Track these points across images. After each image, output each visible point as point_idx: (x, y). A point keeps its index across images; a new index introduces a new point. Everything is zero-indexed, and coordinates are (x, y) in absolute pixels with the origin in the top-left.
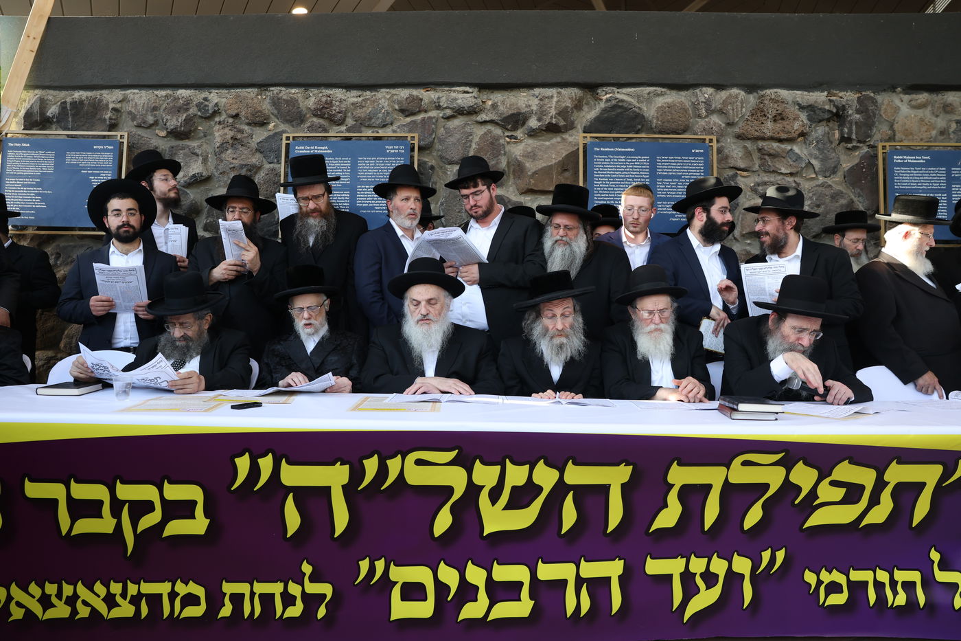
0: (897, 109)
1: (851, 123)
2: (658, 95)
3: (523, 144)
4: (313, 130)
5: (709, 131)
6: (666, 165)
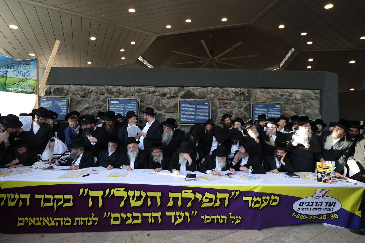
0: (257, 93)
1: (245, 96)
2: (198, 89)
3: (166, 100)
4: (115, 96)
5: (210, 98)
6: (199, 107)
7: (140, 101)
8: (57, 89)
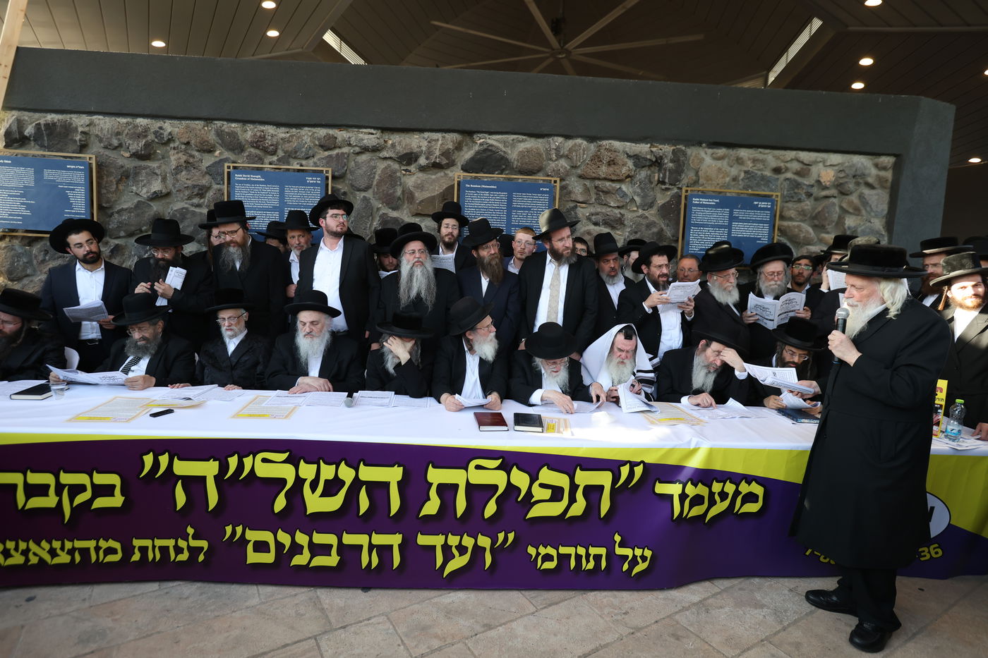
0: (702, 160)
1: (665, 170)
2: (520, 142)
3: (415, 176)
4: (251, 159)
5: (557, 172)
6: (520, 200)
7: (334, 177)
8: (47, 125)
